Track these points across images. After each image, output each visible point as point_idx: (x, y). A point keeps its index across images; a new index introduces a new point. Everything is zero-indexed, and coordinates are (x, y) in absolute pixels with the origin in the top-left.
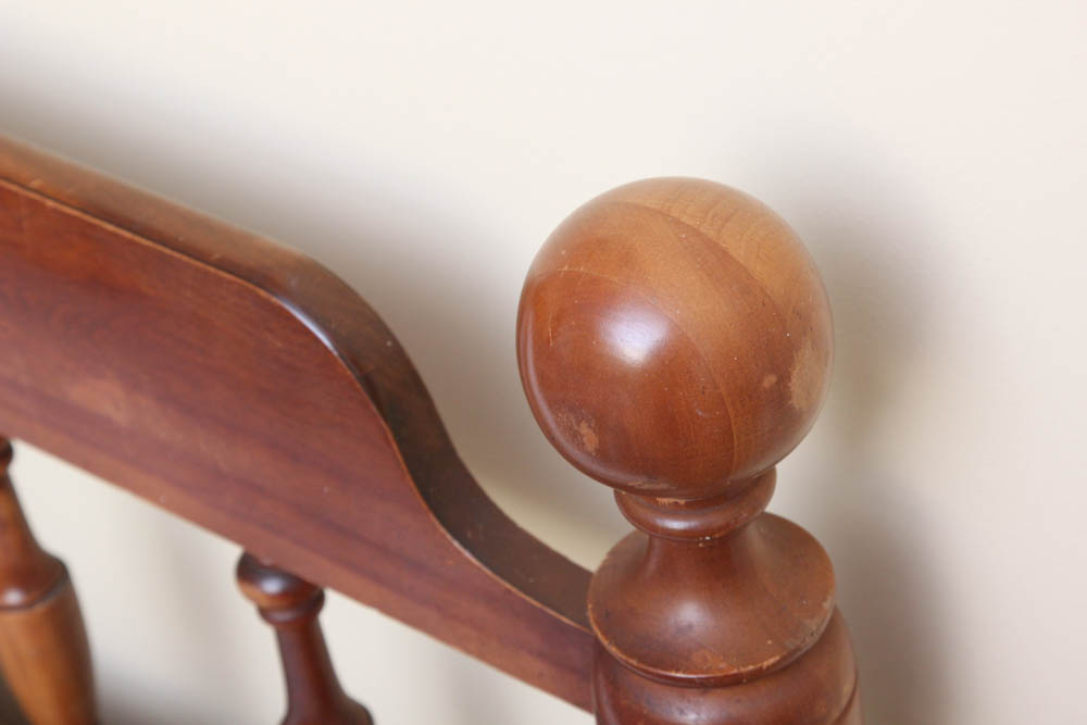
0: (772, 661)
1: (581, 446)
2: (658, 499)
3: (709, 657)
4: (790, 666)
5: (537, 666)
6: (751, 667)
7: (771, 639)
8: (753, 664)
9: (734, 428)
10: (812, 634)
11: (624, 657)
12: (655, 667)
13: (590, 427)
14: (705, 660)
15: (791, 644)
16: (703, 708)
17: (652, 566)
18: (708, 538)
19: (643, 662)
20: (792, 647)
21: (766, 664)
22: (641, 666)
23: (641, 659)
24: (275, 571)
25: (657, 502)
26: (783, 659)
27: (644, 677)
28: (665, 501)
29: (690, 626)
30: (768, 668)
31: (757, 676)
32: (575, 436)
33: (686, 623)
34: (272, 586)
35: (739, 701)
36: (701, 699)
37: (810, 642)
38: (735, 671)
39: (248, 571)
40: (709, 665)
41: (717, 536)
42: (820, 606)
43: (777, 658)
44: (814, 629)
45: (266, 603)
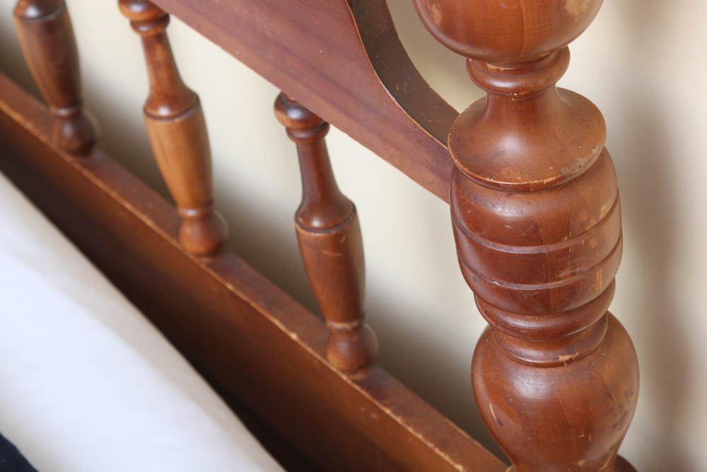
0: (550, 179)
1: (432, 20)
2: (488, 65)
3: (512, 172)
4: (562, 185)
5: (431, 177)
6: (536, 181)
7: (553, 166)
8: (538, 180)
9: (525, 18)
10: (580, 167)
11: (461, 166)
12: (477, 174)
13: (437, 8)
14: (509, 173)
15: (565, 171)
16: (507, 205)
17: (488, 113)
18: (515, 94)
19: (472, 171)
20: (565, 173)
21: (546, 181)
22: (470, 172)
23: (470, 169)
24: (297, 106)
25: (487, 67)
26: (559, 179)
27: (476, 183)
28: (490, 66)
29: (504, 152)
30: (547, 183)
31: (540, 189)
32: (429, 13)
33: (502, 150)
34: (295, 114)
35: (529, 203)
36: (506, 199)
37: (578, 172)
38: (526, 182)
39: (282, 104)
40: (510, 177)
41: (521, 94)
42: (590, 151)
43: (554, 178)
44: (582, 164)
45: (289, 125)
